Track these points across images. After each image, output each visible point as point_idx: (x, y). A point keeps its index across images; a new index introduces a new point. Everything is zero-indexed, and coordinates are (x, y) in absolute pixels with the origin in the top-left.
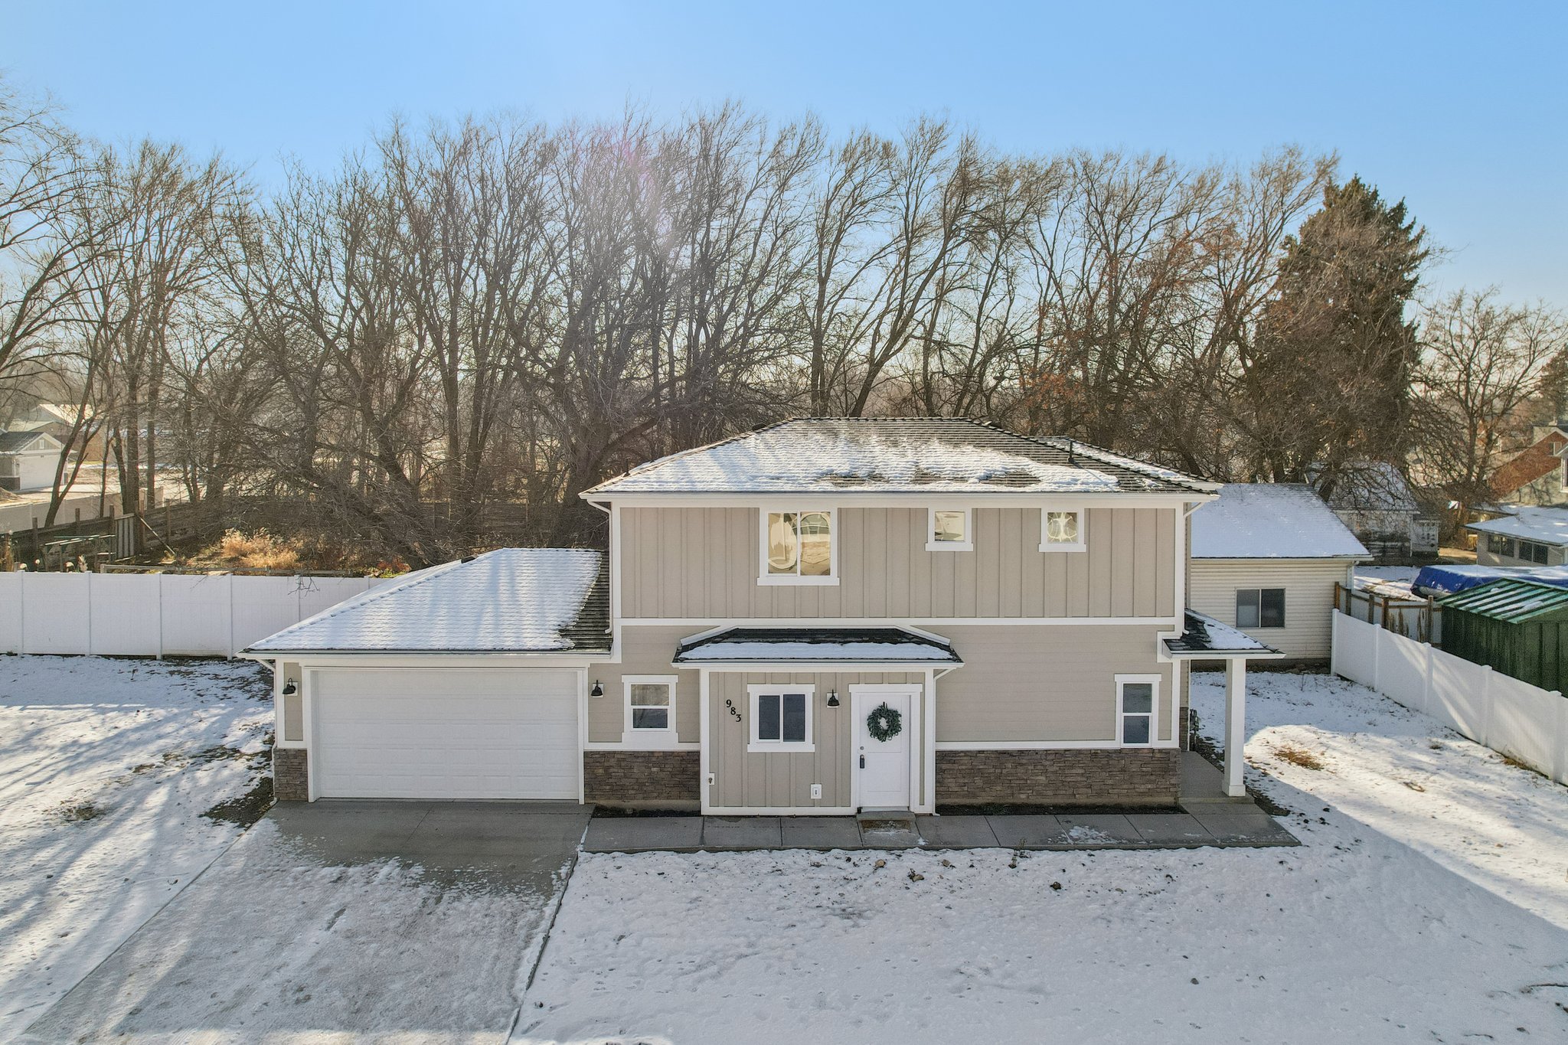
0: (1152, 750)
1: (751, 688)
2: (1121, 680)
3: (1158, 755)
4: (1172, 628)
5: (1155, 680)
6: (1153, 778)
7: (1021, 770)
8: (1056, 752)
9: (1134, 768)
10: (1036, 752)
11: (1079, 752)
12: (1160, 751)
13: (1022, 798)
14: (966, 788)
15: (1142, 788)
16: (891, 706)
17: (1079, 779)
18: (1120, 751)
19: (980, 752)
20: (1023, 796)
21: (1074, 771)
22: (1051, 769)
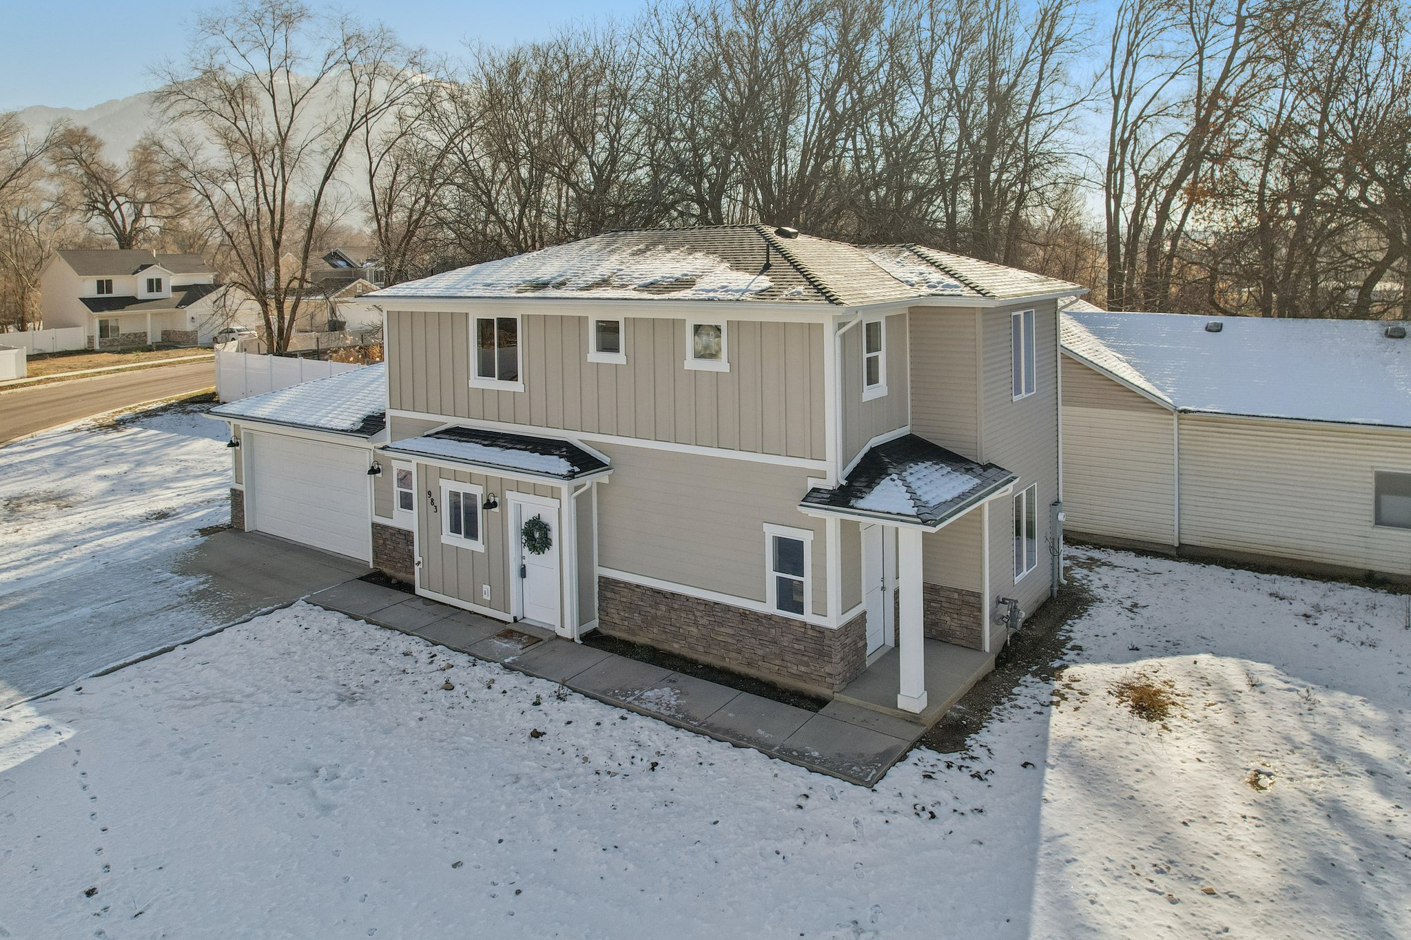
0: (804, 624)
1: (442, 482)
2: (772, 531)
3: (810, 632)
4: (822, 475)
5: (806, 537)
6: (805, 659)
7: (673, 615)
8: (706, 603)
9: (785, 642)
10: (687, 598)
11: (728, 608)
12: (813, 627)
13: (676, 647)
14: (626, 623)
15: (794, 669)
16: (544, 519)
17: (730, 640)
18: (769, 617)
19: (638, 586)
20: (676, 646)
21: (723, 629)
22: (701, 621)
